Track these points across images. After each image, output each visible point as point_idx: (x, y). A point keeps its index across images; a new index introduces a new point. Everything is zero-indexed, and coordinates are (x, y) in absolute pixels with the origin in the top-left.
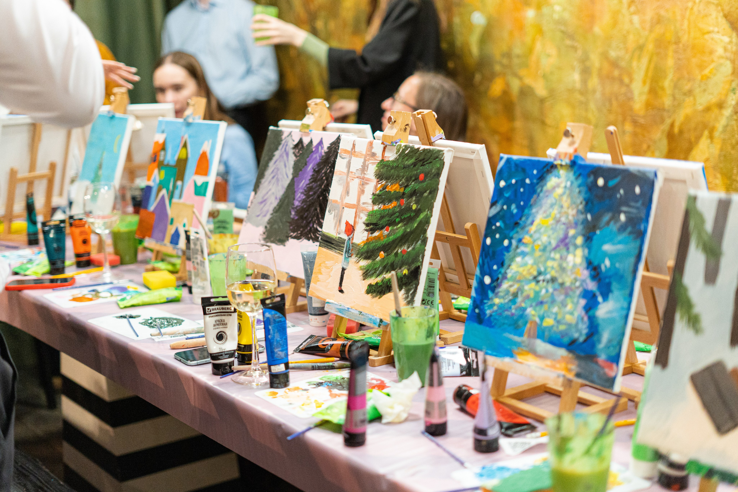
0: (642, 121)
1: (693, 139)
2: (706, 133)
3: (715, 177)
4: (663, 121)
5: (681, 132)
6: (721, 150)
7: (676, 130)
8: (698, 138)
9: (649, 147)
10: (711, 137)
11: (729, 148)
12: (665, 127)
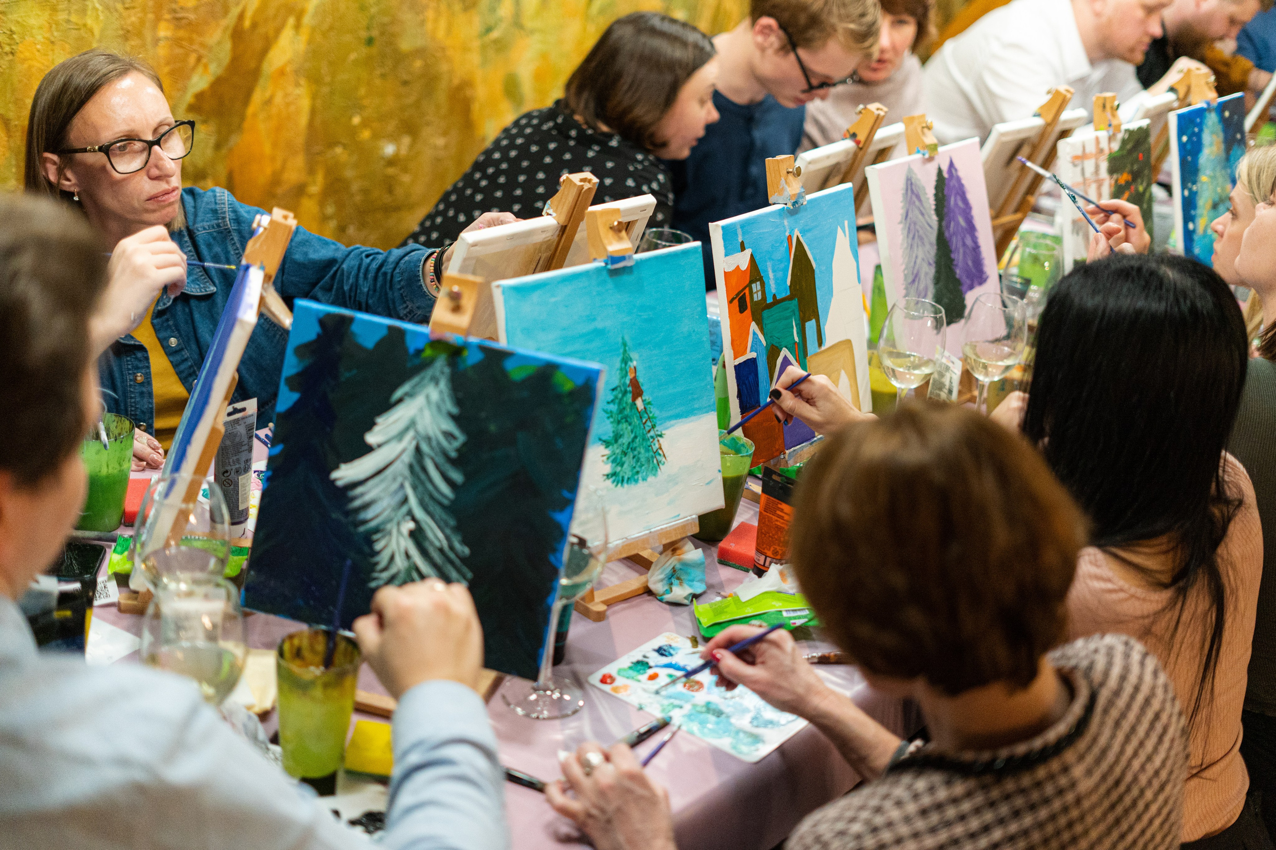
0: (192, 16)
1: (271, 33)
2: (291, 21)
3: (297, 85)
4: (226, 11)
5: (254, 25)
6: (310, 42)
7: (247, 23)
8: (278, 31)
9: (199, 59)
10: (297, 27)
11: (318, 38)
12: (230, 20)
